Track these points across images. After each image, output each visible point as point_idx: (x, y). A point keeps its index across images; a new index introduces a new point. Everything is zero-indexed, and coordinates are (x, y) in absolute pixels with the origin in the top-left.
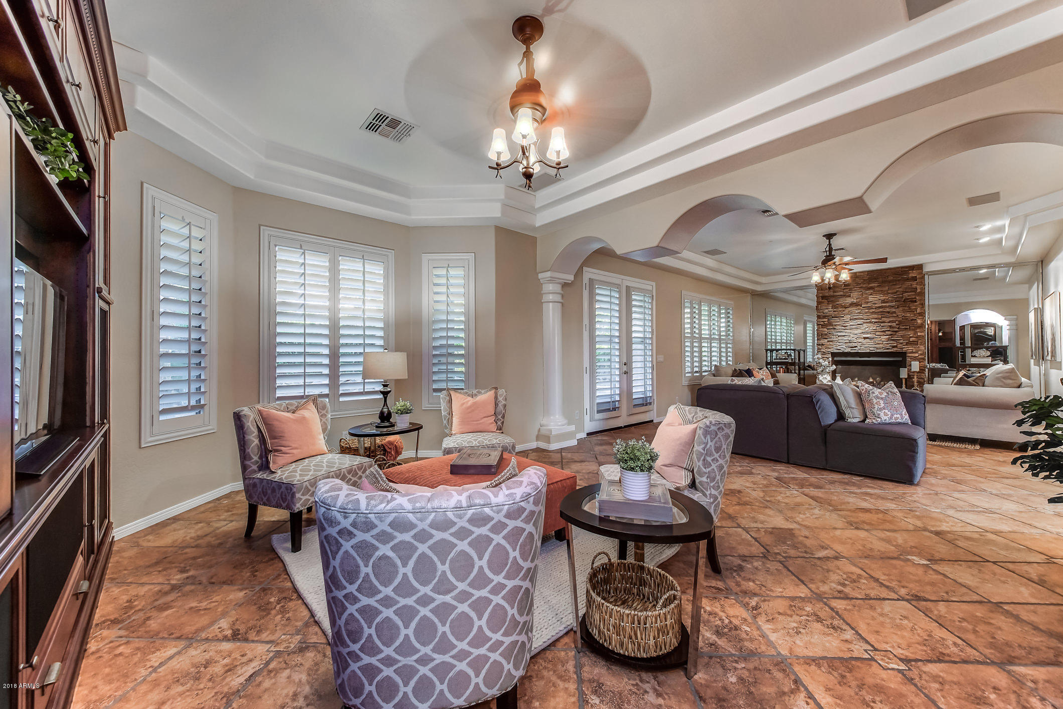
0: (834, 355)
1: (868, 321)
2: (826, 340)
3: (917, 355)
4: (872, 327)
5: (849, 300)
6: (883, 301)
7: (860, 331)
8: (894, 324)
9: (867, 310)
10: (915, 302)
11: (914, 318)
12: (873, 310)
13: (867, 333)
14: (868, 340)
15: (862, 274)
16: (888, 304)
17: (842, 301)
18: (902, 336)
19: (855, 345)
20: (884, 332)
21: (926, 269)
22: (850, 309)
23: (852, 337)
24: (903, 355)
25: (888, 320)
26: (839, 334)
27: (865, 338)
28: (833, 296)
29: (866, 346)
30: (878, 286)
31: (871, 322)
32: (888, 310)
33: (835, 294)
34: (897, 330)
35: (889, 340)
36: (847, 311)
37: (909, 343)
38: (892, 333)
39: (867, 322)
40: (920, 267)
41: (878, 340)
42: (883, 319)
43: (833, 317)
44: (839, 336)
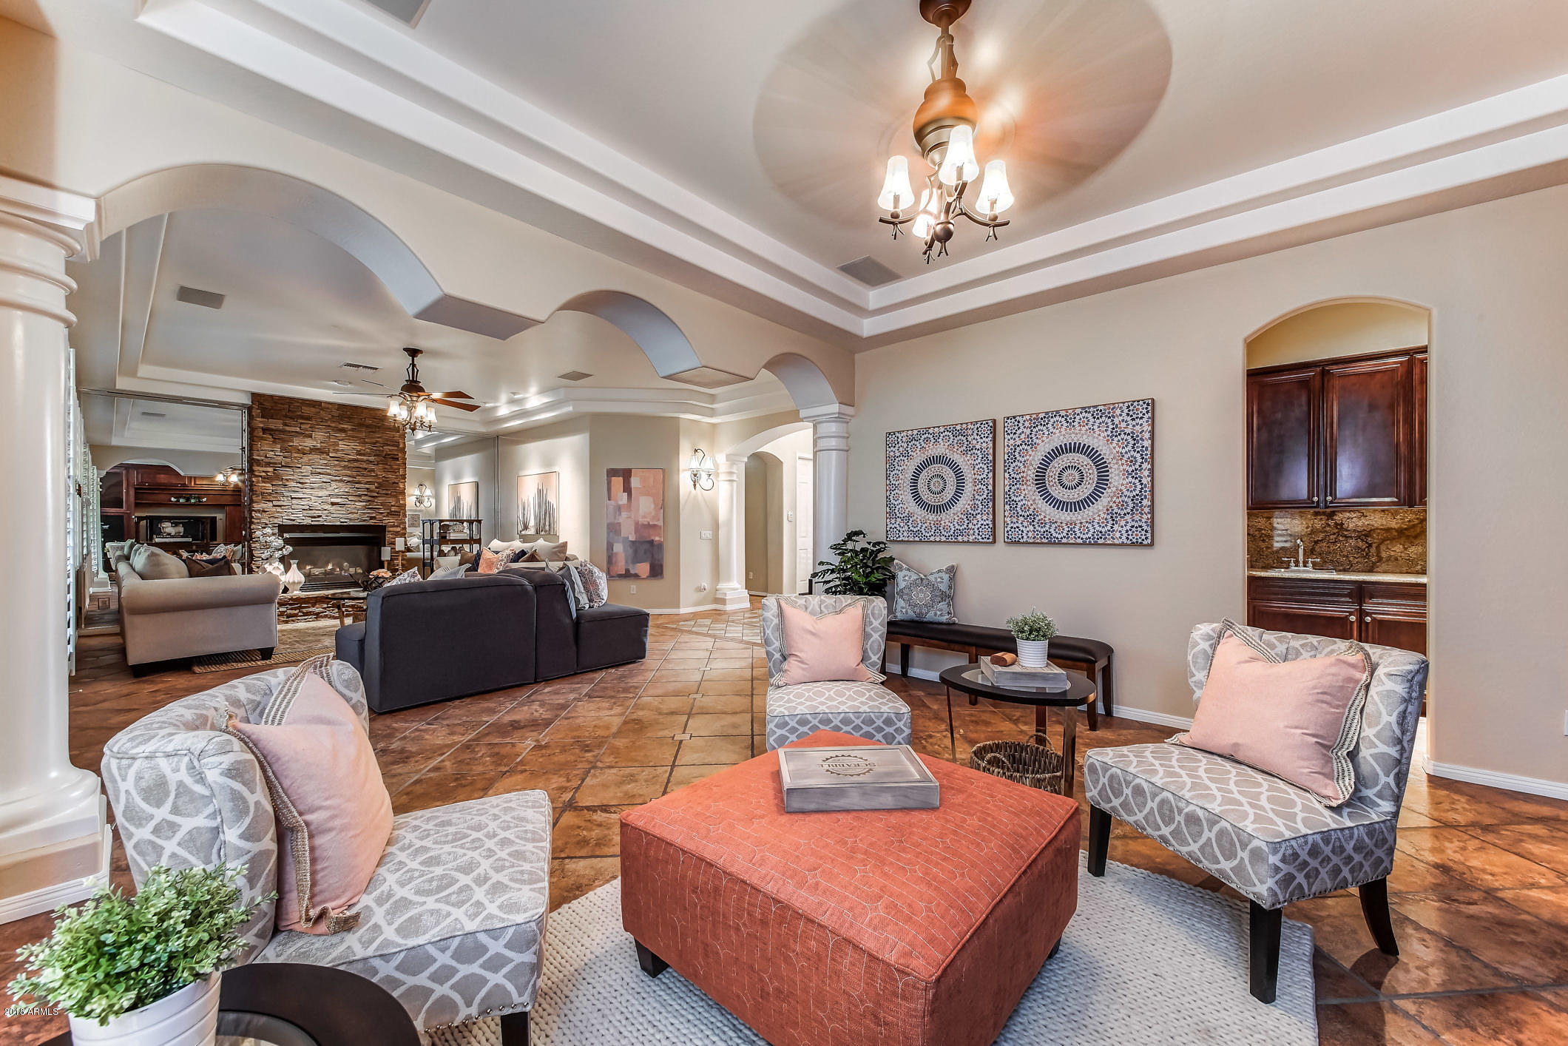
0: (282, 529)
1: (338, 478)
2: (270, 504)
3: (399, 529)
4: (344, 488)
5: (309, 443)
6: (359, 453)
7: (328, 493)
8: (372, 487)
9: (337, 463)
10: (397, 459)
11: (396, 481)
12: (346, 463)
13: (337, 496)
14: (337, 508)
15: (330, 406)
16: (365, 458)
17: (296, 442)
18: (382, 504)
19: (318, 513)
20: (360, 496)
22: (311, 457)
23: (315, 501)
24: (382, 529)
25: (365, 480)
26: (294, 495)
27: (333, 504)
28: (283, 432)
29: (335, 516)
30: (352, 430)
31: (341, 481)
32: (365, 465)
33: (287, 428)
34: (376, 494)
35: (365, 508)
36: (305, 459)
37: (391, 514)
38: (370, 499)
39: (336, 481)
41: (351, 507)
42: (358, 478)
43: (283, 466)
44: (292, 498)
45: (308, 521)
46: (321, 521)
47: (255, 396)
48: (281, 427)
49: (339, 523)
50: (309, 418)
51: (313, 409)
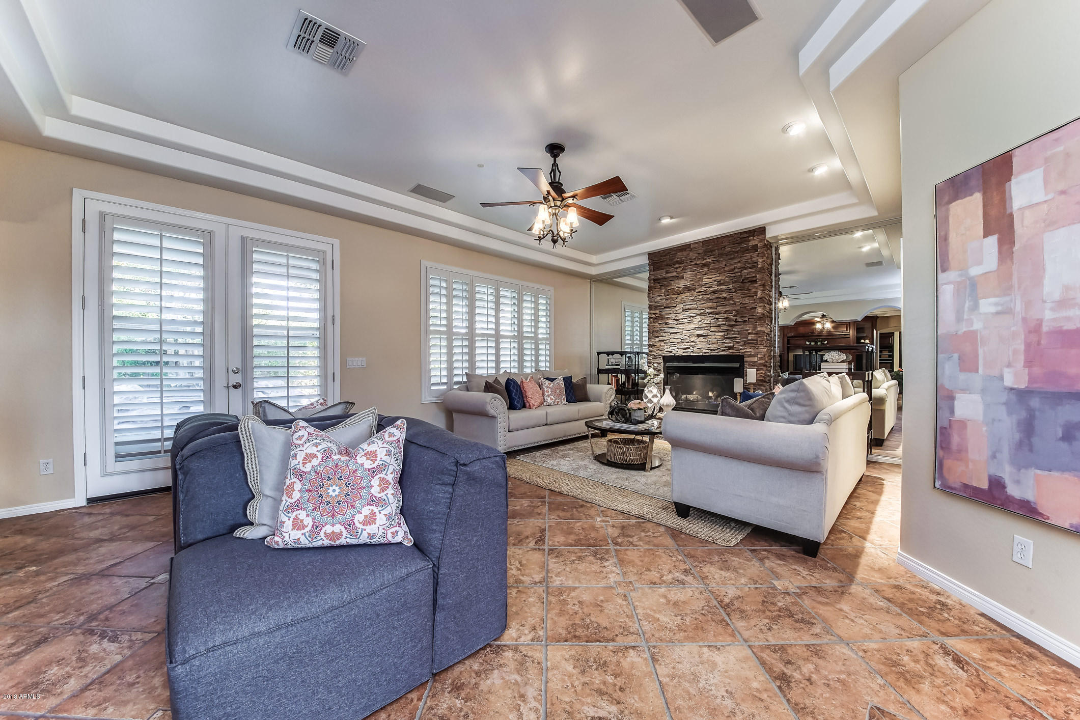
0: (666, 359)
1: (702, 311)
2: (658, 339)
3: (756, 359)
5: (682, 283)
6: (720, 283)
7: (693, 326)
8: (730, 316)
9: (701, 297)
10: (755, 281)
11: (753, 306)
12: (708, 296)
13: (700, 328)
14: (701, 339)
15: (697, 245)
16: (724, 287)
17: (674, 285)
19: (687, 345)
20: (719, 326)
21: (770, 234)
22: (684, 295)
23: (685, 335)
24: (741, 359)
25: (724, 310)
26: (672, 331)
27: (699, 336)
28: (665, 278)
29: (699, 347)
30: (714, 262)
31: (704, 313)
32: (724, 295)
33: (669, 275)
34: (733, 323)
35: (724, 337)
36: (680, 297)
37: (748, 343)
38: (729, 328)
39: (700, 314)
40: (761, 230)
41: (712, 339)
42: (719, 309)
43: (665, 308)
44: (671, 333)
45: (680, 353)
46: (689, 353)
47: (651, 255)
48: (664, 275)
49: (701, 354)
50: (681, 262)
51: (685, 253)
